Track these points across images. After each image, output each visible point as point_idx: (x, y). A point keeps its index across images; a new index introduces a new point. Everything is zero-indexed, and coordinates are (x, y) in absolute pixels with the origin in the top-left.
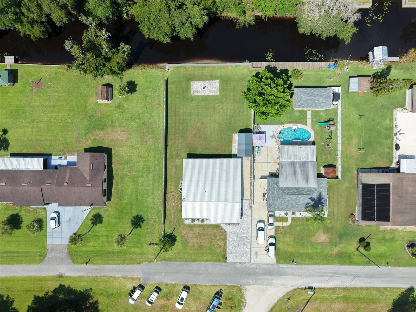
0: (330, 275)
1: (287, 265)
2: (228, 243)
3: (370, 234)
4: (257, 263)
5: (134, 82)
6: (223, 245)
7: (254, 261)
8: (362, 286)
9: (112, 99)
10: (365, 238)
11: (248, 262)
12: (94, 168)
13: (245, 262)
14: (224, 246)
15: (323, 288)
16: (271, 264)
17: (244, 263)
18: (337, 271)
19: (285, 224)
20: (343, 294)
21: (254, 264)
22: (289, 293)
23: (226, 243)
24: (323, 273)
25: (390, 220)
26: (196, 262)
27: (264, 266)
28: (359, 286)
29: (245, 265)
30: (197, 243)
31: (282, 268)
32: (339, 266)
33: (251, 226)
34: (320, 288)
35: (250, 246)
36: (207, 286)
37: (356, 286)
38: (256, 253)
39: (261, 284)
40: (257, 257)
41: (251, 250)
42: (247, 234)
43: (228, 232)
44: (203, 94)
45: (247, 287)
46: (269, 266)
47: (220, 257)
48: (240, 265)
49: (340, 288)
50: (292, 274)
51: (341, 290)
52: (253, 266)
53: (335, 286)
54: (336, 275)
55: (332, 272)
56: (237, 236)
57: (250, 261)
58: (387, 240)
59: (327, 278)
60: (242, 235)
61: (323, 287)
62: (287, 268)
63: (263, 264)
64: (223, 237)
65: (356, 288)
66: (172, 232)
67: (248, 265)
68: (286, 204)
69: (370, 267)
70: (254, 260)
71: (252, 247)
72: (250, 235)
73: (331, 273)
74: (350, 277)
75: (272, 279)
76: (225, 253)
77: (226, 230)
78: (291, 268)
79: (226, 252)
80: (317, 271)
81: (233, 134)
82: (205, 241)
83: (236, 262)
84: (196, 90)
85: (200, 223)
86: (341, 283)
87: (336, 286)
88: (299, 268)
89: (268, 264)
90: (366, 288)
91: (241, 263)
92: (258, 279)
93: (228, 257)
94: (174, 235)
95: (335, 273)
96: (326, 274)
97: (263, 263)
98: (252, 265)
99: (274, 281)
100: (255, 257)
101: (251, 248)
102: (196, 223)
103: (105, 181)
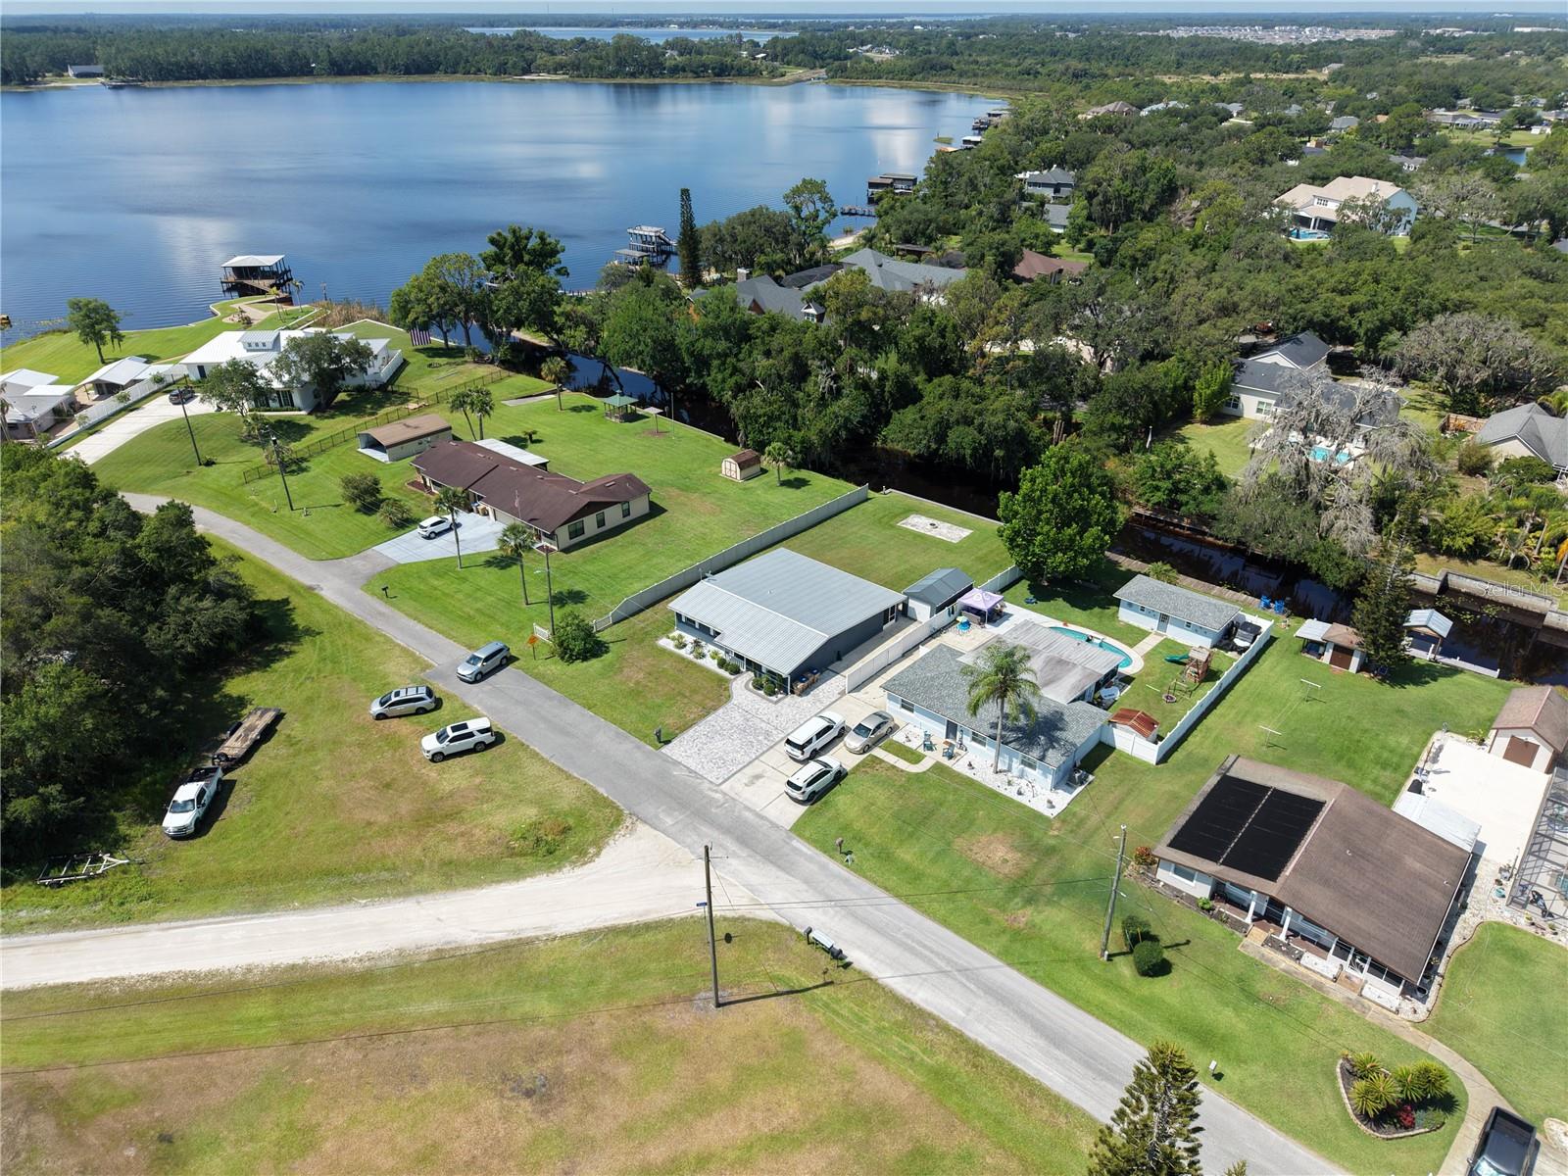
0: (943, 965)
1: (818, 852)
2: (709, 718)
3: (1188, 942)
4: (736, 797)
5: (808, 483)
6: (690, 716)
7: (732, 788)
8: (1047, 1083)
9: (747, 480)
10: (1163, 944)
11: (712, 779)
12: (611, 487)
13: (705, 776)
14: (694, 719)
15: (879, 985)
16: (771, 822)
17: (699, 777)
18: (977, 969)
19: (904, 765)
20: (941, 1058)
21: (725, 794)
22: (749, 919)
23: (705, 716)
24: (919, 943)
25: (1281, 880)
26: (589, 709)
27: (747, 814)
28: (1031, 1073)
29: (698, 780)
30: (638, 683)
31: (795, 849)
32: (997, 963)
34: (866, 978)
36: (544, 762)
37: (1019, 1066)
38: (758, 777)
39: (689, 847)
40: (750, 784)
41: (750, 763)
43: (734, 701)
44: (923, 531)
45: (642, 828)
46: (761, 822)
48: (685, 773)
49: (945, 1028)
50: (806, 881)
51: (943, 1037)
52: (718, 796)
53: (929, 1009)
54: (964, 981)
55: (955, 959)
56: (747, 720)
57: (721, 781)
58: (1254, 998)
59: (920, 966)
60: (763, 725)
61: (880, 981)
62: (810, 859)
63: (747, 808)
64: (709, 703)
65: (1014, 1070)
66: (611, 642)
67: (705, 785)
69: (1127, 1041)
70: (737, 787)
71: (761, 758)
73: (949, 961)
74: (1015, 1017)
75: (735, 855)
76: (677, 732)
77: (735, 695)
78: (823, 867)
79: (681, 732)
80: (902, 925)
82: (660, 689)
83: (680, 762)
84: (914, 523)
85: (693, 659)
86: (961, 1013)
87: (935, 1012)
88: (846, 881)
89: (762, 818)
90: (1057, 1098)
91: (691, 771)
92: (695, 829)
93: (674, 742)
94: (607, 647)
95: (962, 970)
96: (927, 953)
97: (750, 805)
98: (717, 792)
99: (733, 862)
100: (745, 781)
101: (757, 758)
102: (682, 652)
103: (601, 523)
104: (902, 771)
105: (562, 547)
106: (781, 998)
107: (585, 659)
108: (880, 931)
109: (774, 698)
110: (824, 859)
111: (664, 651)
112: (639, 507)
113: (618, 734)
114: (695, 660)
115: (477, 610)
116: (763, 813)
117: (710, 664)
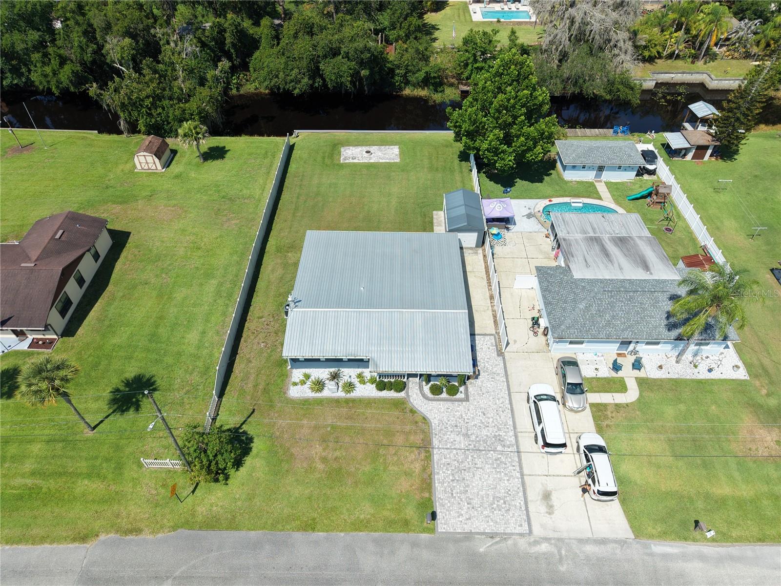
2: (436, 457)
4: (556, 535)
5: (224, 147)
6: (417, 467)
7: (543, 526)
9: (168, 166)
11: (518, 530)
12: (63, 238)
13: (508, 531)
14: (424, 469)
16: (616, 541)
17: (505, 536)
19: (620, 398)
21: (547, 540)
23: (429, 457)
26: (313, 529)
27: (589, 549)
29: (510, 542)
30: (324, 460)
31: (665, 556)
33: (511, 404)
35: (518, 469)
38: (547, 496)
40: (550, 510)
41: (523, 484)
42: (499, 429)
43: (434, 422)
44: (366, 161)
46: (610, 546)
47: (410, 512)
48: (490, 542)
52: (544, 547)
56: (466, 435)
57: (526, 526)
60: (485, 432)
62: (684, 557)
63: (581, 541)
64: (417, 439)
66: (242, 424)
67: (522, 543)
68: (607, 317)
70: (542, 523)
71: (526, 471)
72: (512, 433)
76: (427, 495)
77: (428, 415)
78: (702, 558)
79: (430, 492)
81: (434, 212)
82: (354, 453)
83: (471, 533)
84: (352, 156)
85: (341, 394)
88: (732, 558)
89: (603, 542)
91: (492, 536)
93: (439, 510)
94: (245, 433)
97: (579, 536)
98: (536, 543)
100: (543, 509)
101: (522, 475)
102: (326, 393)
103: (81, 281)
104: (627, 405)
105: (60, 330)
109: (460, 396)
110: (692, 548)
111: (305, 403)
112: (104, 243)
113: (376, 541)
114: (348, 395)
117: (368, 391)
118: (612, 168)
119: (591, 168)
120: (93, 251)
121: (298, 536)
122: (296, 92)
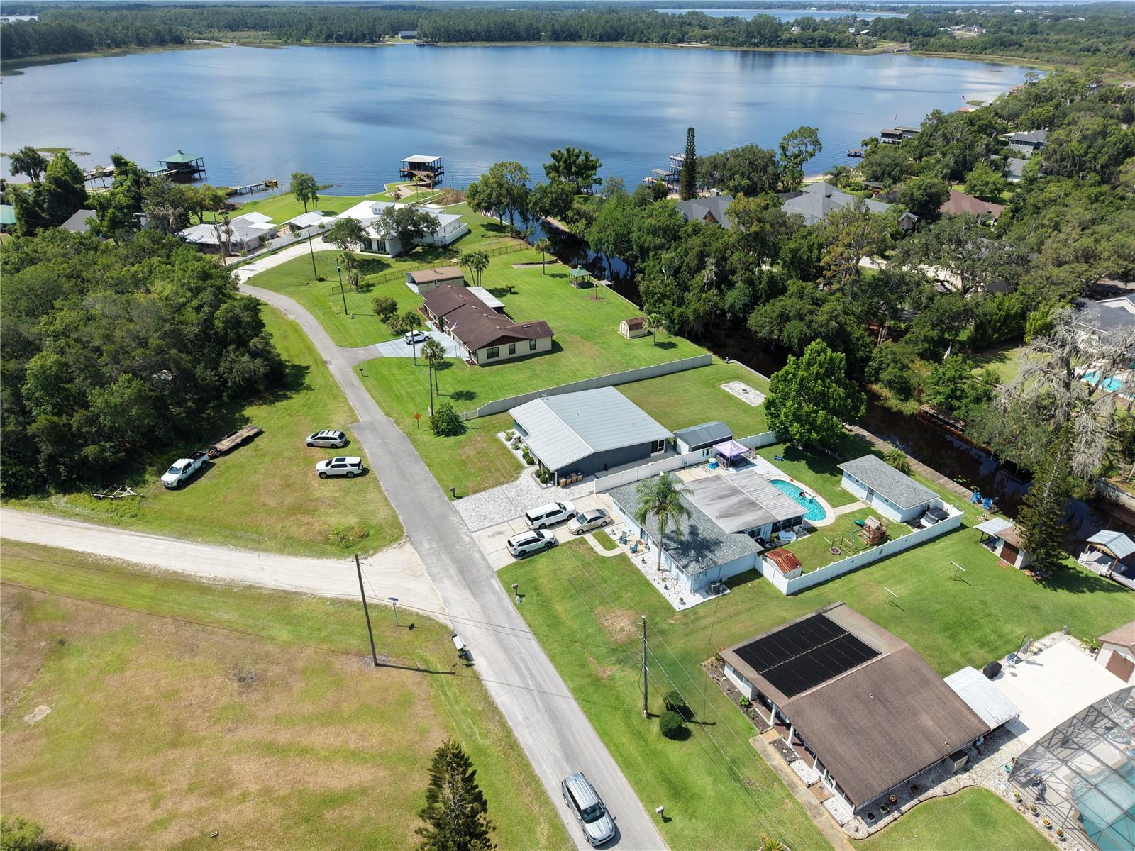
0: (531, 684)
1: (504, 590)
2: (496, 489)
3: (714, 724)
4: (478, 542)
5: (677, 346)
7: (479, 536)
8: (543, 780)
9: (635, 338)
10: (694, 719)
11: (471, 528)
12: (526, 329)
13: (468, 524)
14: (486, 487)
15: (480, 683)
16: (488, 564)
17: (464, 524)
18: (552, 694)
19: (599, 549)
20: (488, 742)
21: (472, 539)
22: (431, 619)
23: (494, 487)
24: (528, 668)
25: (794, 698)
26: (429, 467)
27: (477, 555)
28: (538, 771)
29: (462, 526)
31: (491, 584)
32: (570, 695)
34: (477, 677)
35: (510, 519)
36: (381, 492)
37: (533, 764)
38: (499, 533)
39: (427, 565)
40: (491, 536)
41: (501, 523)
42: (532, 506)
43: (518, 482)
44: (735, 394)
45: (409, 547)
46: (482, 562)
48: (457, 520)
49: (503, 724)
50: (483, 607)
51: (498, 730)
52: (467, 539)
53: (502, 709)
54: (538, 699)
55: (542, 684)
56: (518, 495)
57: (475, 530)
58: (735, 777)
59: (516, 681)
60: (526, 501)
61: (483, 682)
62: (495, 593)
63: (479, 551)
64: (502, 479)
65: (528, 765)
66: (470, 428)
67: (464, 531)
69: (620, 774)
70: (482, 536)
71: (510, 522)
73: (537, 683)
74: (555, 734)
75: (451, 578)
76: (471, 493)
77: (521, 478)
78: (500, 600)
79: (474, 493)
80: (523, 651)
82: (479, 464)
83: (458, 512)
84: (733, 387)
85: (512, 448)
86: (520, 718)
87: (504, 712)
88: (508, 614)
89: (484, 559)
90: (544, 793)
91: (461, 519)
92: (439, 555)
93: (464, 499)
94: (465, 431)
95: (542, 693)
96: (526, 673)
97: (482, 550)
98: (468, 535)
99: (447, 582)
100: (490, 534)
101: (506, 521)
102: (508, 444)
103: (512, 351)
104: (596, 553)
105: (481, 362)
106: (417, 673)
107: (447, 435)
108: (506, 649)
109: (544, 486)
110: (504, 595)
111: (497, 440)
112: (543, 344)
113: (433, 485)
114: (512, 450)
115: (409, 394)
116: (487, 557)
117: (519, 454)
118: (881, 498)
119: (862, 486)
120: (533, 343)
121: (423, 463)
122: (759, 335)
